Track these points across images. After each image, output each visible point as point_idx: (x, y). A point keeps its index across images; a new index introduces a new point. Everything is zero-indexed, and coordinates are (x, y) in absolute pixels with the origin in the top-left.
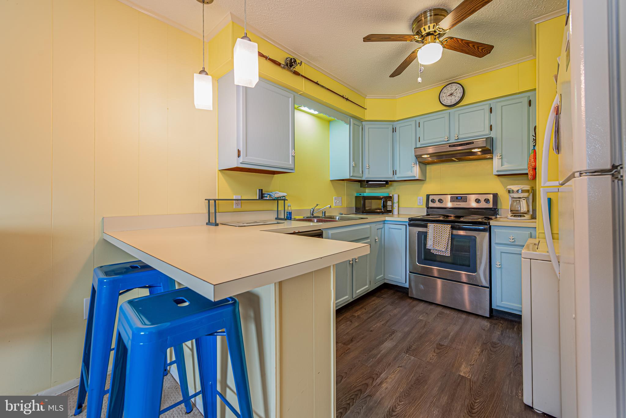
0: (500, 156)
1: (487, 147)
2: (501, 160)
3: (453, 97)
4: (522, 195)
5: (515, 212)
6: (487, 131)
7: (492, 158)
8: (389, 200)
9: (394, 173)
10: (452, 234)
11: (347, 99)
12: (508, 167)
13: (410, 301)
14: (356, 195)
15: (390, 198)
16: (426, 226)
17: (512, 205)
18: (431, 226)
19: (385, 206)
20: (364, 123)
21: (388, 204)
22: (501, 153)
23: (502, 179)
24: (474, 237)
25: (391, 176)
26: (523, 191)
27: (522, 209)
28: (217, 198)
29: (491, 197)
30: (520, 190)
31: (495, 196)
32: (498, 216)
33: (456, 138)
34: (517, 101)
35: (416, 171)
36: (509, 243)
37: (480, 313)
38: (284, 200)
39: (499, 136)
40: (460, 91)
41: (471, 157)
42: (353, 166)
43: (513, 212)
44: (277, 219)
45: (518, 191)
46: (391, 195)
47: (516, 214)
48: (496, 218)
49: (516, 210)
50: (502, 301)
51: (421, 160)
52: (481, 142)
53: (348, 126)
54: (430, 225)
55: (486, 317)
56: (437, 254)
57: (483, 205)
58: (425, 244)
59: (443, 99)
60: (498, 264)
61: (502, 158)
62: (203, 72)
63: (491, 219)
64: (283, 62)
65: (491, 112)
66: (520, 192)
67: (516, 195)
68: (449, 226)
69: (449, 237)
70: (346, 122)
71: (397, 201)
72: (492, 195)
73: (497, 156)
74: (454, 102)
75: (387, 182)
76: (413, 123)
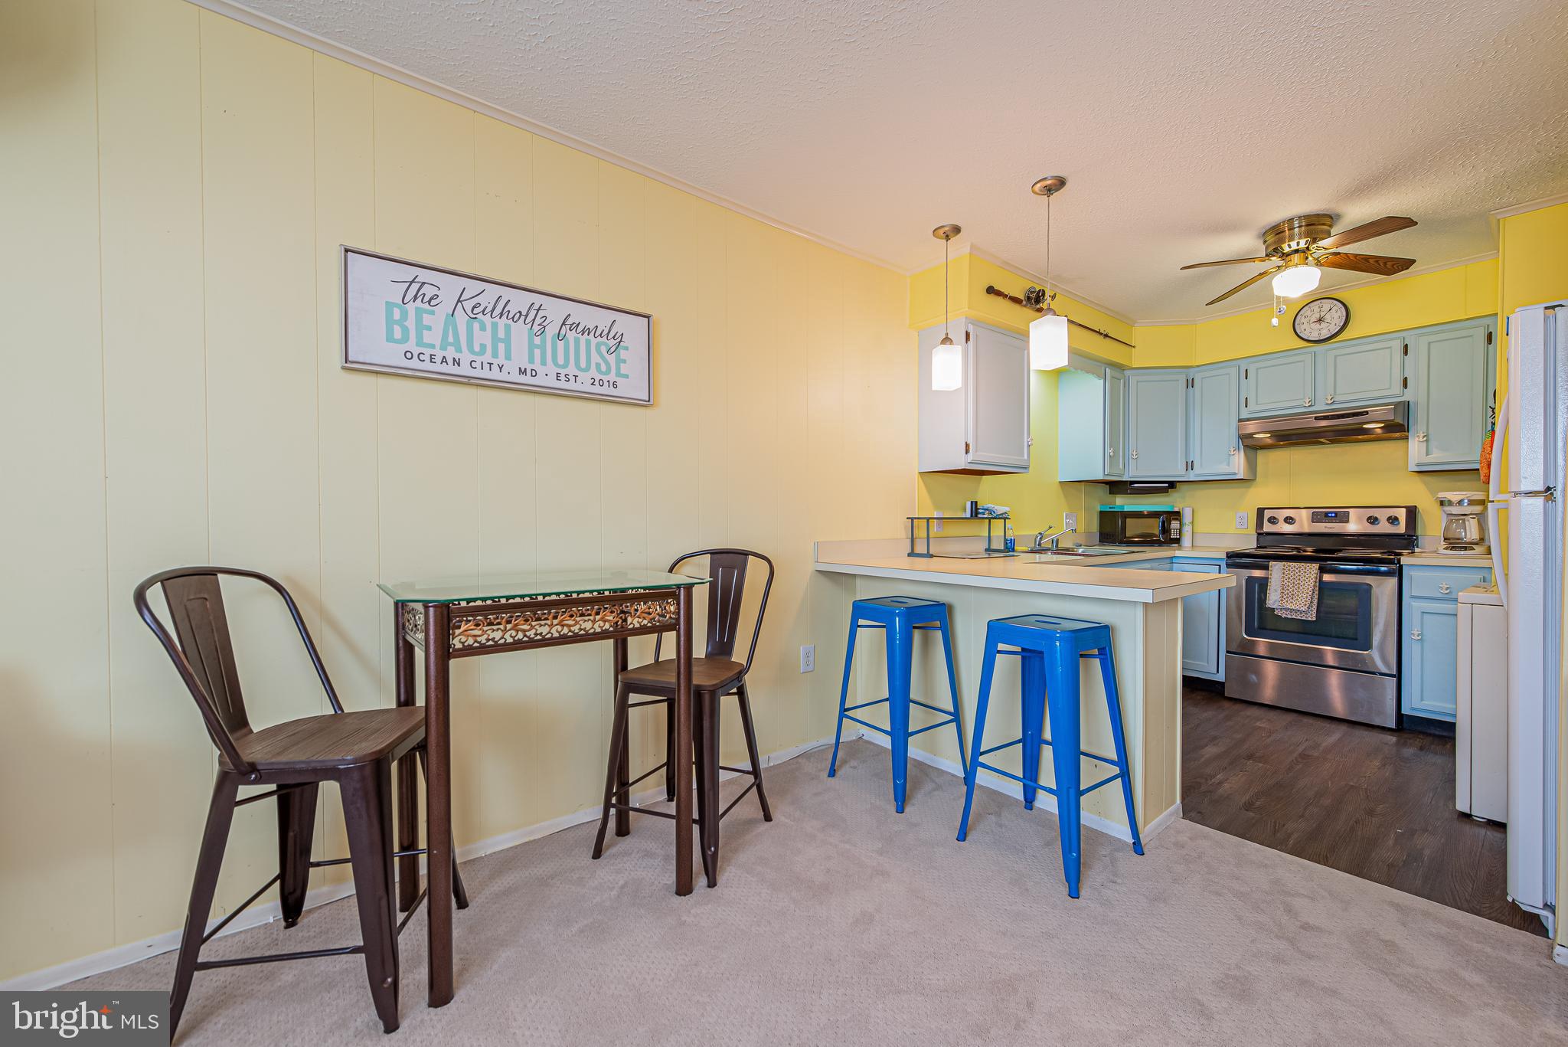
0: (1424, 437)
1: (1396, 421)
2: (1425, 443)
3: (1323, 325)
4: (1466, 509)
5: (1453, 541)
6: (1397, 388)
7: (1407, 438)
8: (1174, 519)
9: (1190, 466)
10: (1320, 580)
11: (1106, 336)
12: (1439, 457)
13: (1226, 704)
14: (1099, 508)
15: (1176, 515)
16: (1266, 568)
17: (1447, 529)
18: (1276, 567)
19: (1165, 530)
20: (1127, 373)
21: (1172, 527)
22: (1425, 430)
23: (1428, 478)
24: (1366, 587)
25: (1183, 472)
26: (1471, 503)
27: (1468, 536)
28: (917, 516)
29: (1402, 514)
30: (1466, 501)
31: (1412, 512)
32: (1417, 550)
33: (1330, 402)
34: (1464, 333)
35: (1237, 465)
36: (1440, 595)
37: (1377, 722)
38: (1005, 519)
39: (1422, 399)
40: (1339, 313)
41: (1360, 437)
42: (1110, 456)
43: (1449, 541)
44: (988, 550)
45: (1460, 502)
46: (1176, 509)
47: (1454, 544)
48: (1412, 553)
49: (1457, 537)
50: (1422, 700)
51: (1249, 442)
52: (1384, 413)
53: (1102, 381)
54: (1275, 565)
55: (1390, 730)
56: (1289, 616)
57: (1384, 527)
58: (1263, 600)
59: (1303, 327)
60: (1416, 632)
61: (1427, 441)
62: (947, 340)
63: (1401, 554)
64: (1022, 297)
65: (1406, 352)
66: (1466, 504)
67: (1455, 510)
68: (1316, 566)
69: (1314, 586)
70: (1099, 376)
71: (1191, 521)
72: (1404, 510)
73: (1418, 436)
74: (1325, 334)
75: (1172, 485)
76: (1233, 371)
